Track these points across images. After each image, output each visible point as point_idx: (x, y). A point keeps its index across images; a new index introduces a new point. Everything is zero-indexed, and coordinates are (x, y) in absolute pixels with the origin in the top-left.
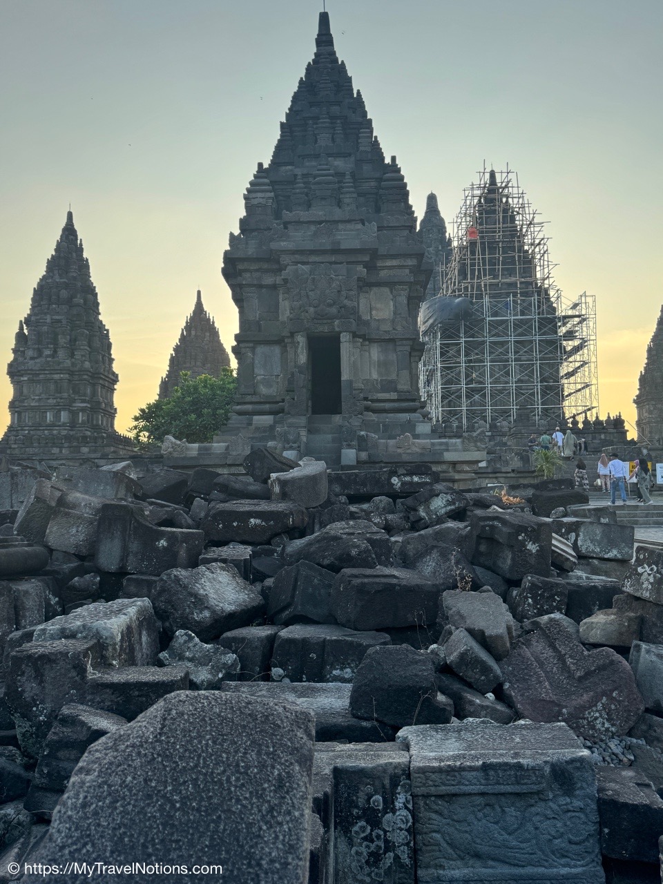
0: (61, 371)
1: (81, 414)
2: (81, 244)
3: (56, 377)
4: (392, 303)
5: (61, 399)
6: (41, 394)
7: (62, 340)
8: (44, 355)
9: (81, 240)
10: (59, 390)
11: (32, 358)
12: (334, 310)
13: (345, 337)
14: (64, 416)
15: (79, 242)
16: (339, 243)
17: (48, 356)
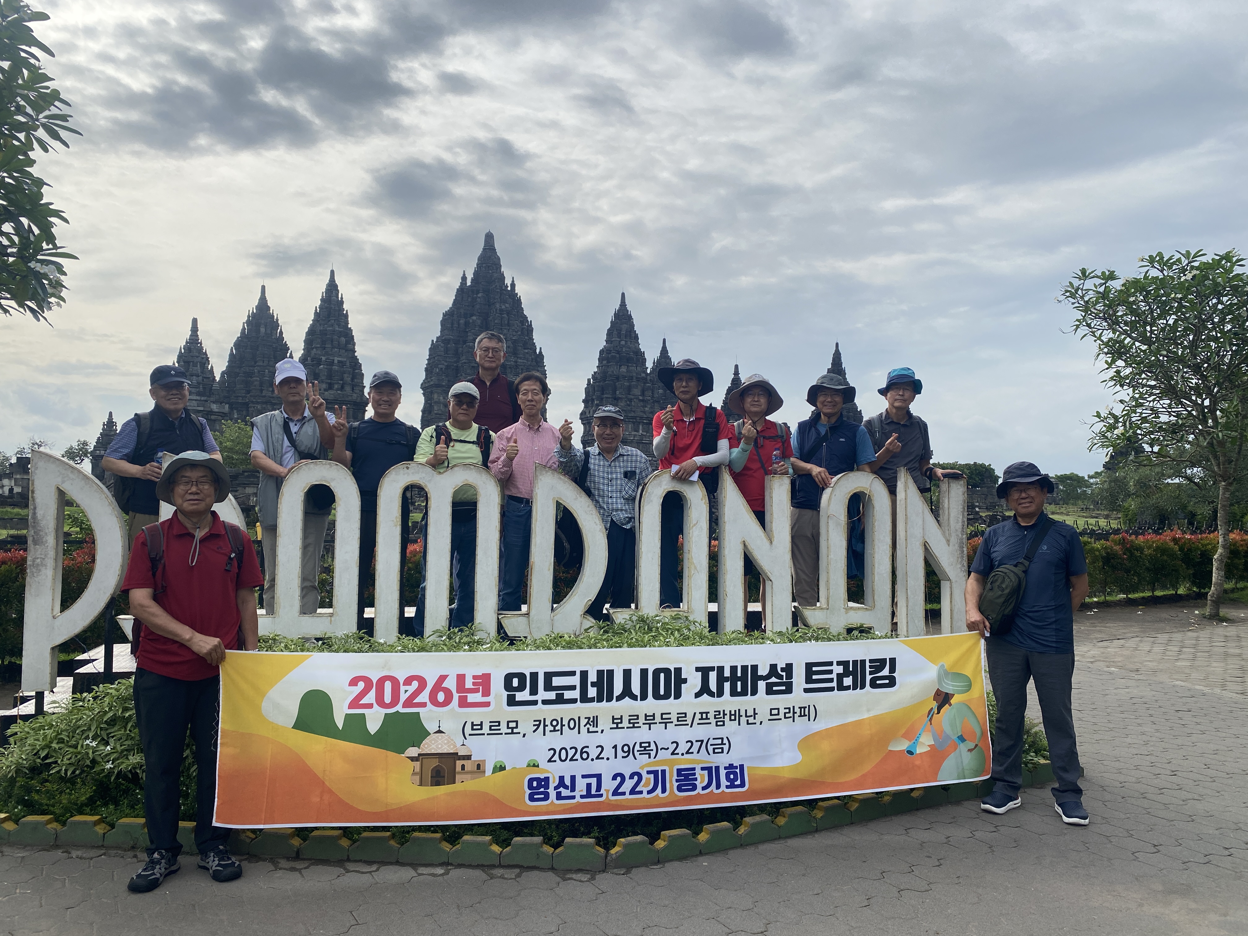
9: (342, 295)
15: (340, 296)
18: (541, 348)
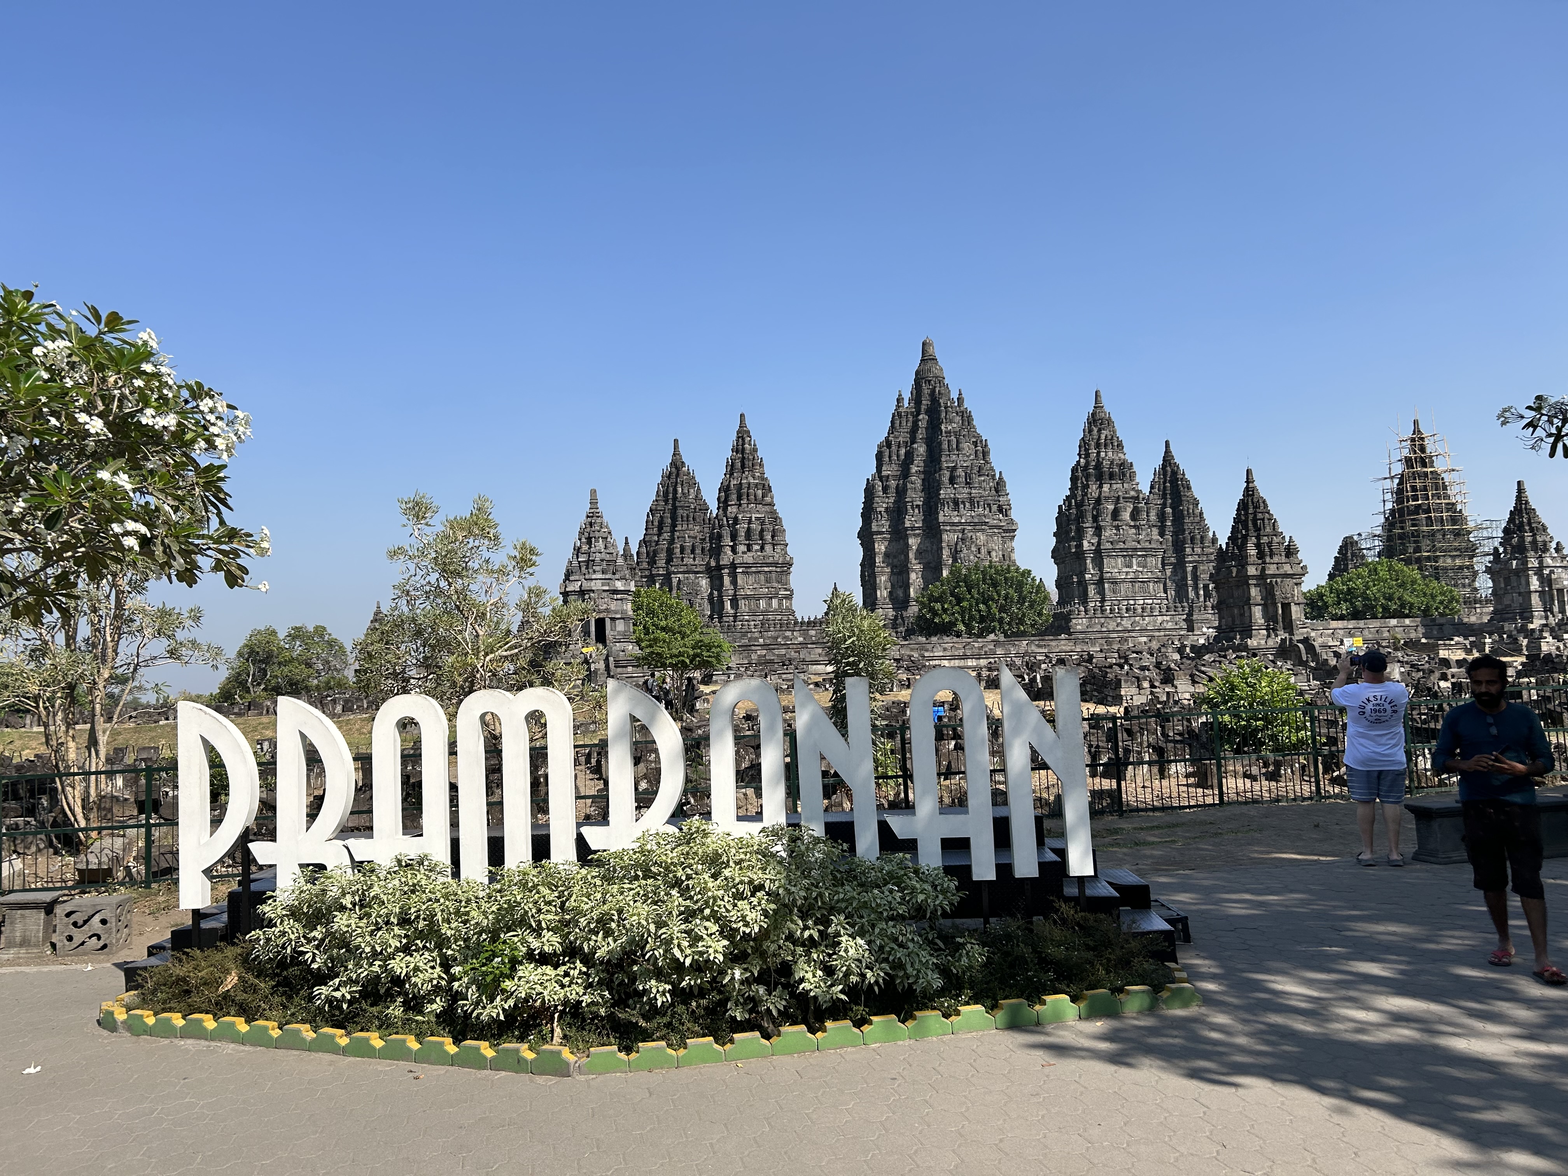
0: (769, 565)
2: (755, 445)
3: (766, 569)
7: (768, 537)
11: (744, 553)
14: (775, 602)
17: (756, 551)
18: (1000, 473)
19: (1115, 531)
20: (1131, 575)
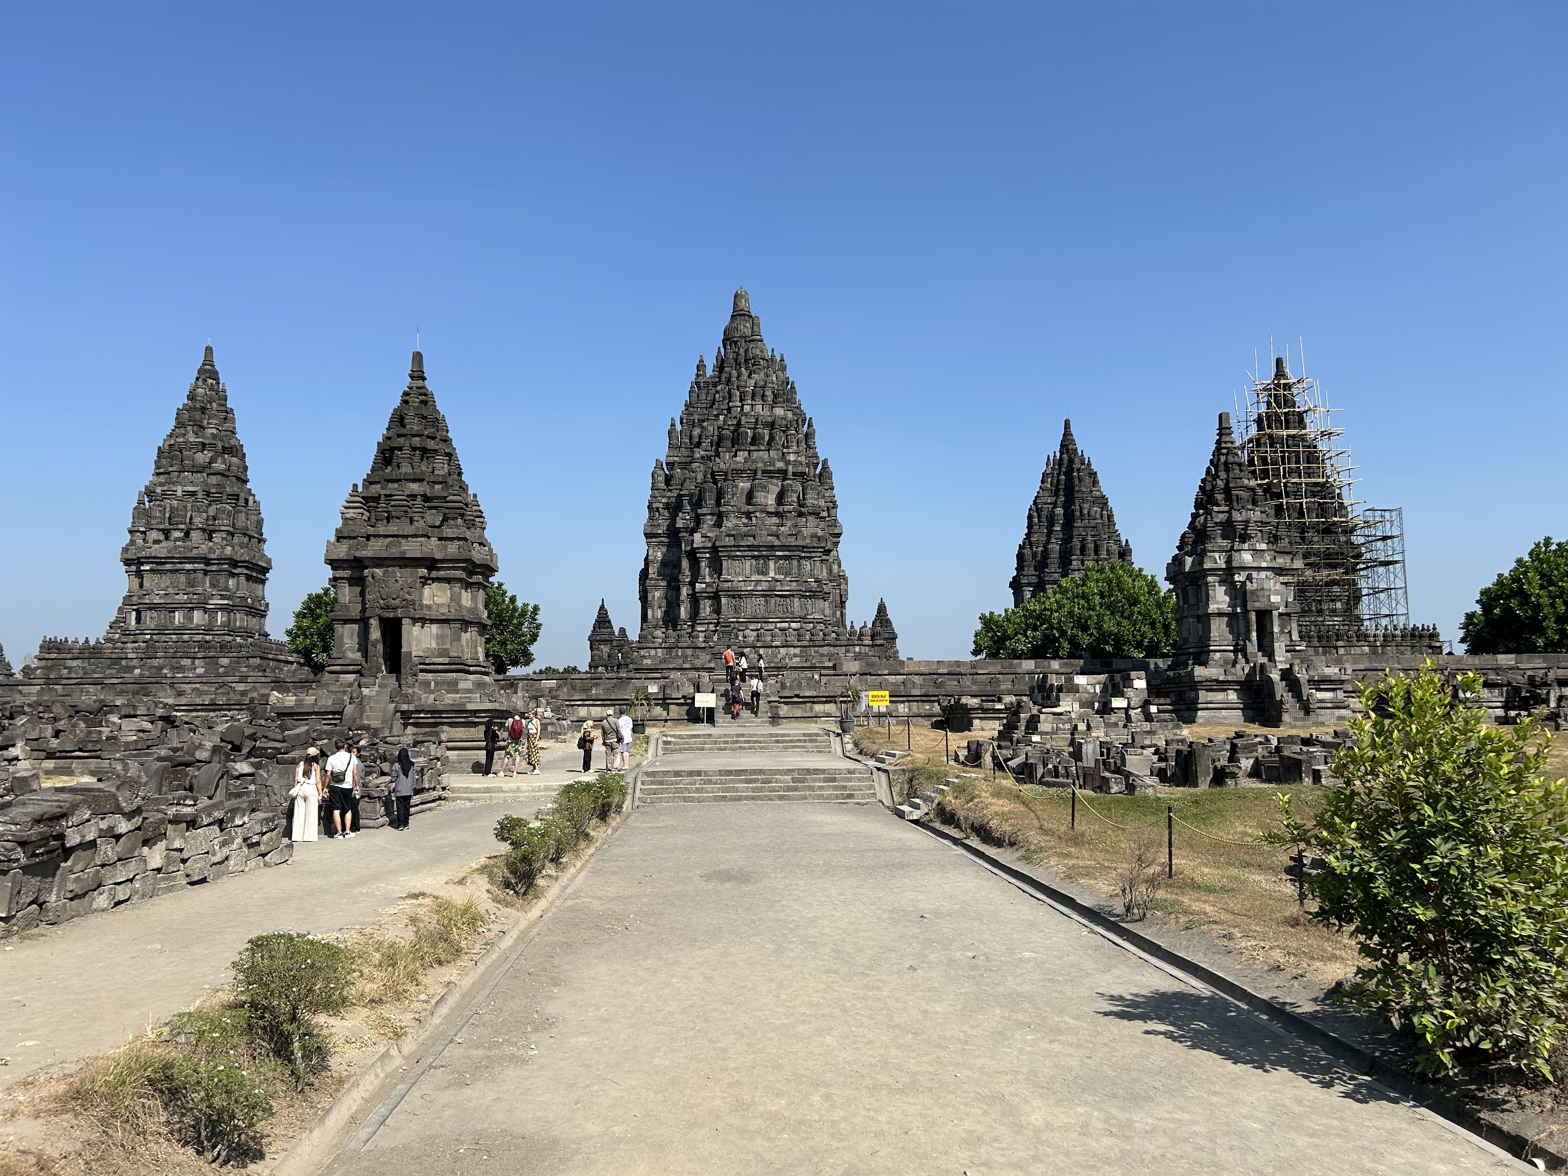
1: (219, 613)
3: (188, 566)
4: (449, 592)
5: (195, 594)
6: (168, 587)
8: (172, 538)
10: (191, 584)
11: (157, 542)
12: (397, 602)
13: (404, 621)
14: (198, 617)
16: (405, 553)
19: (745, 520)
20: (764, 586)
